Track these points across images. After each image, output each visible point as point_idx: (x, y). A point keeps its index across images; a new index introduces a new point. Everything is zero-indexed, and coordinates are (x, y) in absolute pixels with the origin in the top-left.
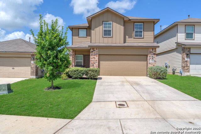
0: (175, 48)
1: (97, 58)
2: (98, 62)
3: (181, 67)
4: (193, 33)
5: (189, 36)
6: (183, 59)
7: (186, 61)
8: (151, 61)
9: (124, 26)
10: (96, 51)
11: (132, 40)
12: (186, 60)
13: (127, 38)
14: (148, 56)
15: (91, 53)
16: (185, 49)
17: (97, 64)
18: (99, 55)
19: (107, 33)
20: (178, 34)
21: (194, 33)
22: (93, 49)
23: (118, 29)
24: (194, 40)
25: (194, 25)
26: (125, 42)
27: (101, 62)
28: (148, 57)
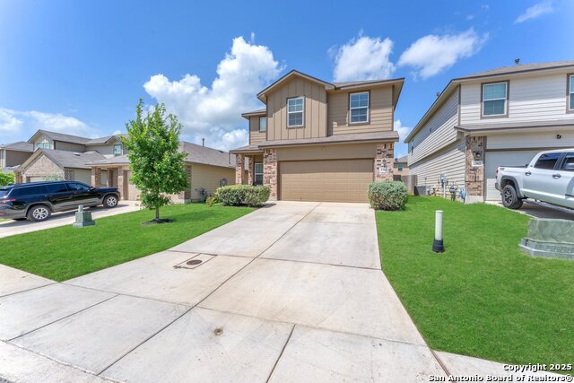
0: (455, 139)
1: (274, 168)
2: (276, 175)
3: (464, 183)
4: (503, 101)
5: (494, 107)
6: (468, 163)
7: (475, 169)
8: (381, 171)
9: (328, 102)
10: (274, 155)
11: (344, 129)
12: (473, 165)
13: (334, 126)
14: (376, 160)
15: (264, 160)
16: (472, 140)
17: (275, 178)
18: (279, 162)
19: (295, 119)
20: (462, 108)
21: (508, 99)
22: (268, 151)
23: (315, 110)
24: (507, 116)
25: (508, 81)
26: (329, 133)
27: (283, 176)
28: (376, 163)
